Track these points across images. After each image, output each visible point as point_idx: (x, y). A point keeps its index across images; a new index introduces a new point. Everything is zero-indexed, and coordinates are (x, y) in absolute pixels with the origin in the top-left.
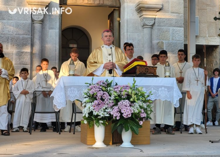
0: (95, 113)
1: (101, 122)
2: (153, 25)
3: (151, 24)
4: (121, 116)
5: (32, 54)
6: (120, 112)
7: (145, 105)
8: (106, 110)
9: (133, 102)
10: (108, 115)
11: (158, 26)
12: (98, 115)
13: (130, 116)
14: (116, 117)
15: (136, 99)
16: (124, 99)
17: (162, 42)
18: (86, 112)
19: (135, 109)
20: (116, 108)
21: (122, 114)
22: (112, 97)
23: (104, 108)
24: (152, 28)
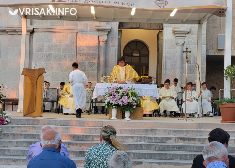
0: (111, 102)
1: (114, 107)
2: (183, 44)
3: (182, 43)
4: (123, 104)
5: (99, 63)
6: (122, 102)
7: (136, 99)
8: (117, 101)
9: (129, 97)
10: (117, 103)
11: (187, 44)
12: (112, 104)
13: (127, 104)
14: (121, 104)
15: (131, 95)
16: (125, 96)
17: (189, 55)
18: (106, 102)
19: (130, 100)
20: (121, 100)
21: (123, 103)
22: (119, 94)
23: (115, 100)
24: (183, 46)
